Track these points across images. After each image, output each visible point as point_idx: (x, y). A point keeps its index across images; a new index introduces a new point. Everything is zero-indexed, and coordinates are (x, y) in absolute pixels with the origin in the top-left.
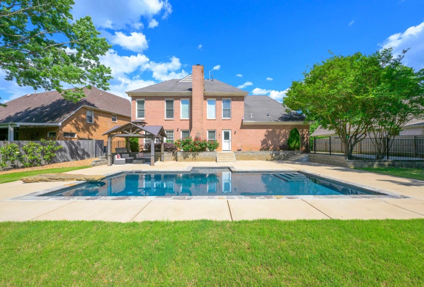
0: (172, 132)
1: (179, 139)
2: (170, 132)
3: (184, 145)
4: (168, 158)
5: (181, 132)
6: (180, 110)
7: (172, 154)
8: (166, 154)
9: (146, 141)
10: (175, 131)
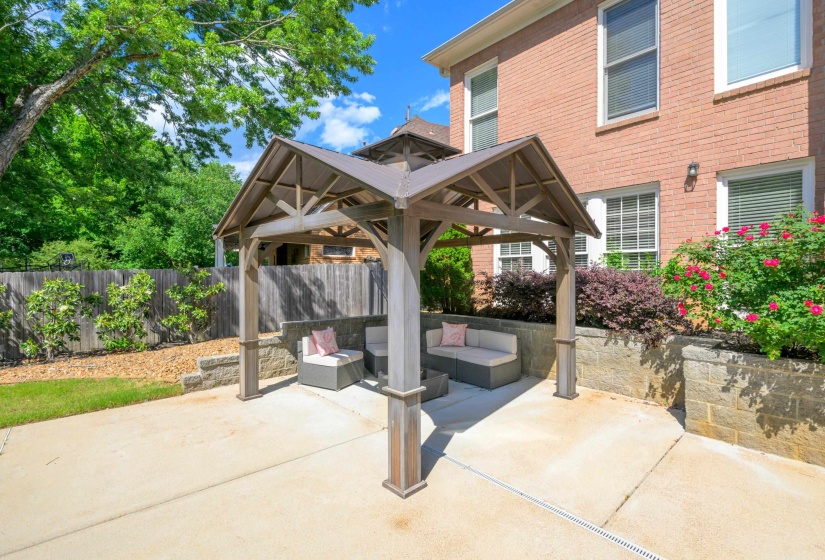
0: (648, 199)
1: (699, 242)
2: (630, 201)
3: (762, 293)
4: (608, 376)
5: (722, 191)
6: (708, 37)
7: (636, 346)
8: (591, 343)
9: (505, 261)
10: (671, 190)
